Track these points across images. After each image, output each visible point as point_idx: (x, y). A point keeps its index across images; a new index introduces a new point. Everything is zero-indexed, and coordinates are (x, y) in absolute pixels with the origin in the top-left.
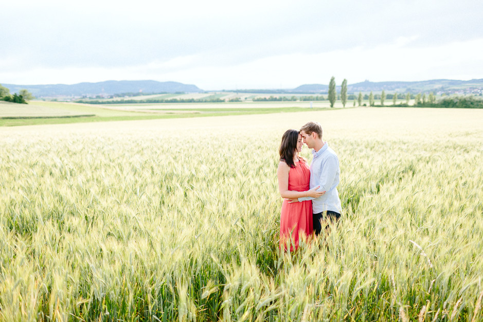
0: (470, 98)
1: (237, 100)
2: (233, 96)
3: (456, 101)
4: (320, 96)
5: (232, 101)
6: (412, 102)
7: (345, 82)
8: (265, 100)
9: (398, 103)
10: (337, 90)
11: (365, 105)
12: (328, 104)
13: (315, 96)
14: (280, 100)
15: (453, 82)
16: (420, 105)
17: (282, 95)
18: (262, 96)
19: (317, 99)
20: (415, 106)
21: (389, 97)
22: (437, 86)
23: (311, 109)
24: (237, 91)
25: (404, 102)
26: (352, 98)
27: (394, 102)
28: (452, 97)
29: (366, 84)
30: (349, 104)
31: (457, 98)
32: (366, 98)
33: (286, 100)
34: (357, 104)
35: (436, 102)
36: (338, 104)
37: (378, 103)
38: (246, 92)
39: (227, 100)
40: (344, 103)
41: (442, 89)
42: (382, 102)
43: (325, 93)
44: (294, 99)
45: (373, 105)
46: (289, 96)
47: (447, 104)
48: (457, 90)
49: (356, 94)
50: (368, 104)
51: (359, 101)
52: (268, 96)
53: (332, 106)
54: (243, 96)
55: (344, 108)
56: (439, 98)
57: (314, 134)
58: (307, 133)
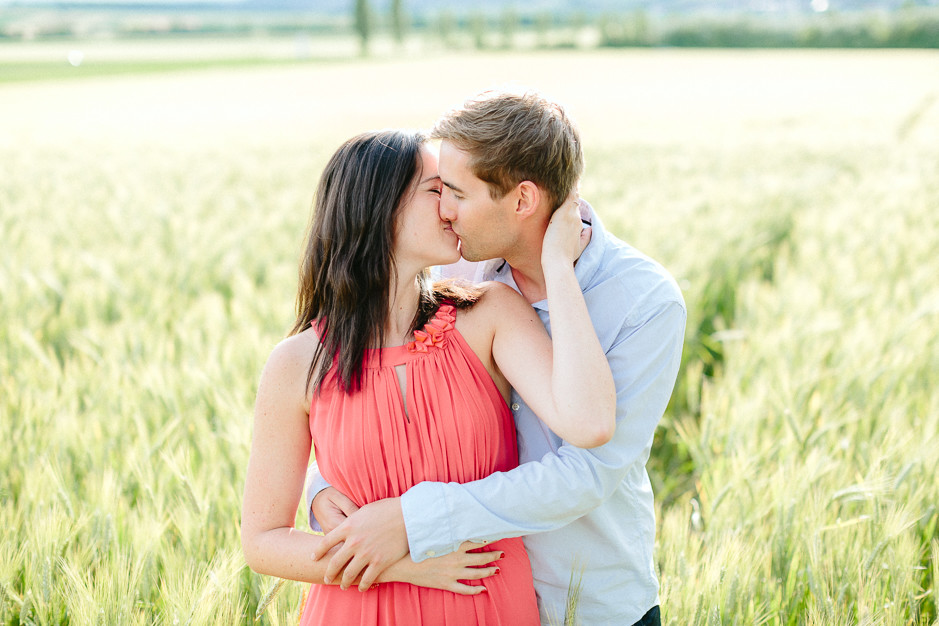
6: (589, 36)
12: (351, 45)
16: (611, 43)
21: (527, 23)
25: (567, 35)
26: (420, 25)
27: (542, 34)
30: (414, 43)
32: (462, 25)
36: (380, 44)
37: (494, 38)
39: (29, 32)
44: (244, 31)
45: (480, 45)
50: (468, 41)
54: (81, 21)
57: (528, 194)
58: (482, 177)
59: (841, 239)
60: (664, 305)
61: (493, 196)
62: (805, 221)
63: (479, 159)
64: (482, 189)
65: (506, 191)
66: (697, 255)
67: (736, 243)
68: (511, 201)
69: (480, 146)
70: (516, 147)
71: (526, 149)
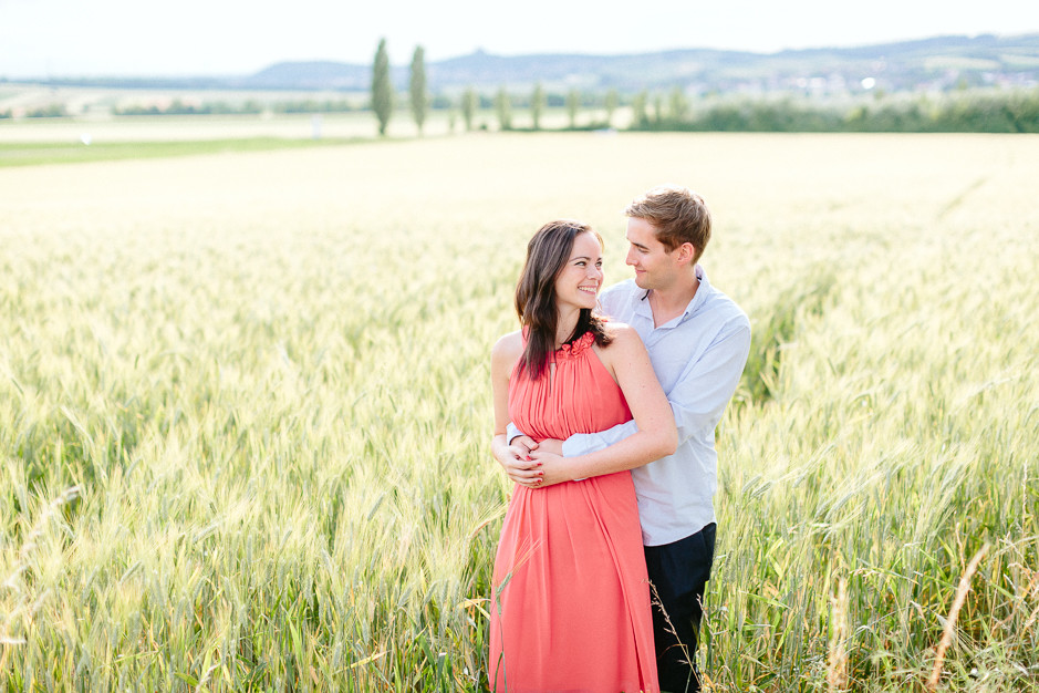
0: (786, 103)
1: (55, 114)
2: (38, 98)
3: (746, 112)
4: (336, 98)
5: (37, 115)
6: (624, 117)
7: (418, 54)
8: (154, 112)
9: (583, 118)
10: (398, 81)
11: (484, 128)
12: (368, 125)
13: (320, 97)
14: (207, 111)
15: (732, 58)
16: (645, 125)
17: (213, 97)
18: (145, 99)
19: (329, 109)
20: (632, 129)
21: (556, 102)
22: (687, 68)
23: (317, 141)
24: (54, 83)
25: (600, 116)
26: (441, 105)
27: (572, 115)
28: (731, 100)
29: (480, 61)
30: (436, 124)
31: (748, 105)
32: (485, 104)
33: (223, 111)
34: (460, 124)
35: (692, 115)
36: (401, 124)
37: (522, 119)
38: (83, 84)
39: (18, 112)
40: (420, 120)
41: (701, 77)
42: (536, 115)
43: (355, 89)
44: (251, 110)
45: (507, 128)
46: (236, 99)
47: (723, 122)
48: (747, 82)
49: (453, 92)
50: (493, 121)
51: (467, 113)
52: (163, 99)
53: (382, 130)
54: (75, 101)
55: (421, 136)
56: (697, 104)
57: (688, 250)
58: (661, 240)
59: (871, 289)
60: (740, 327)
61: (666, 251)
62: (843, 278)
63: (660, 230)
64: (660, 247)
65: (673, 248)
66: (765, 298)
67: (790, 292)
68: (676, 254)
69: (661, 222)
70: (684, 223)
71: (689, 225)
